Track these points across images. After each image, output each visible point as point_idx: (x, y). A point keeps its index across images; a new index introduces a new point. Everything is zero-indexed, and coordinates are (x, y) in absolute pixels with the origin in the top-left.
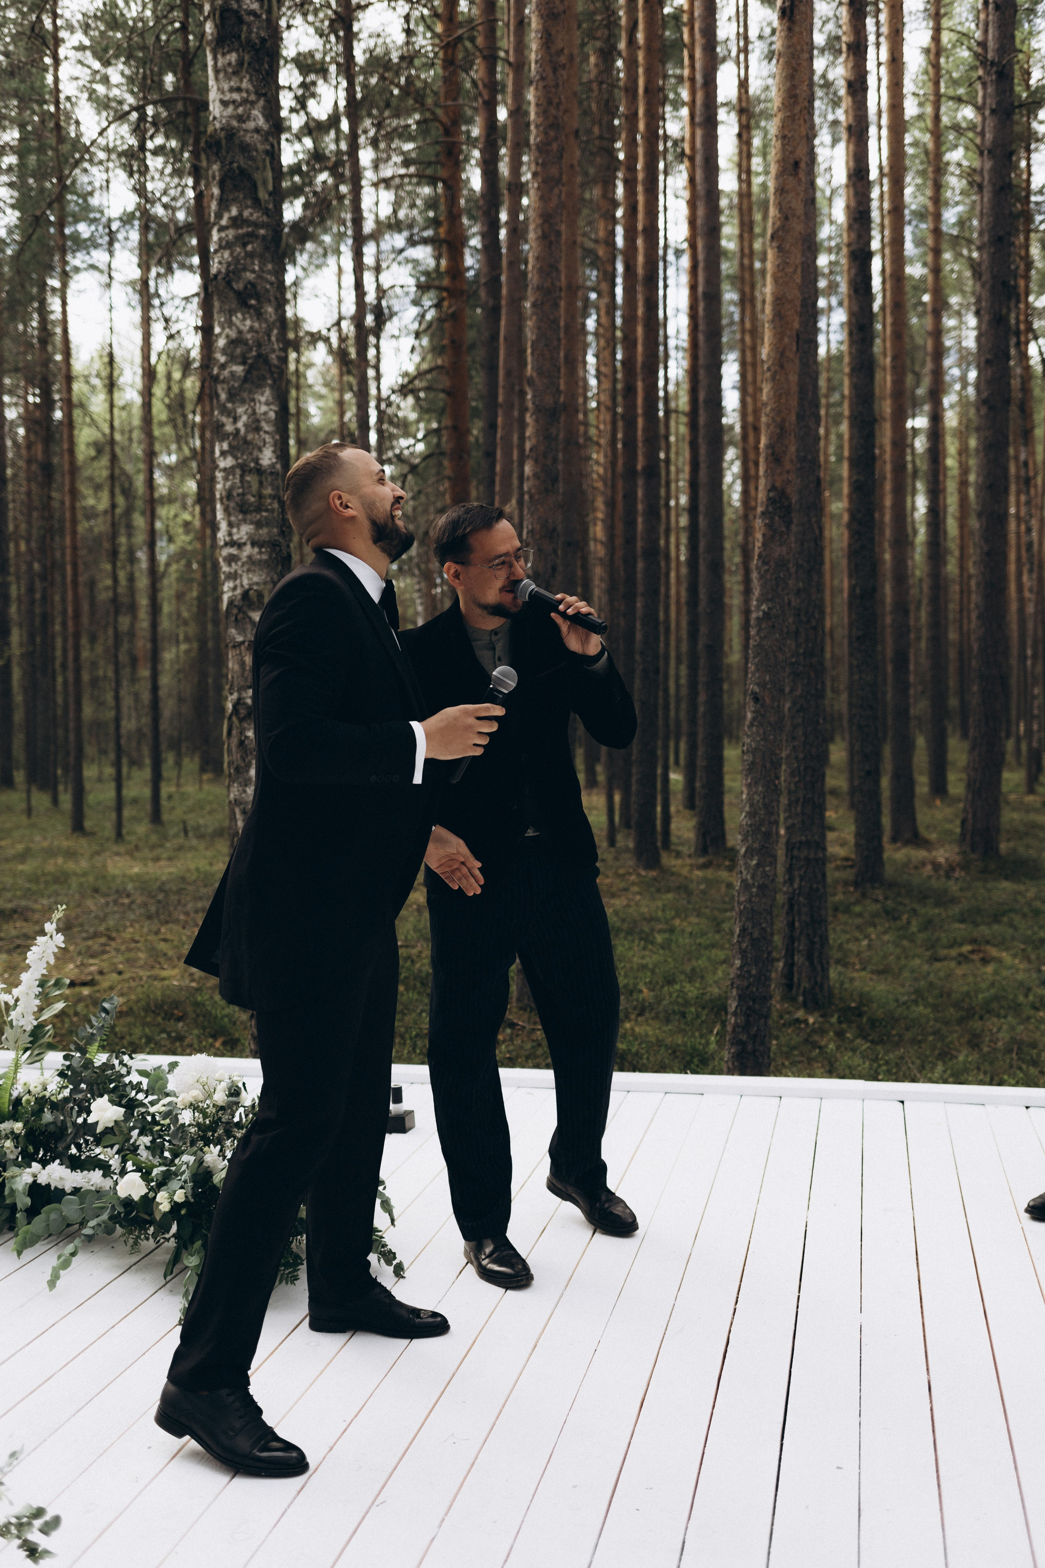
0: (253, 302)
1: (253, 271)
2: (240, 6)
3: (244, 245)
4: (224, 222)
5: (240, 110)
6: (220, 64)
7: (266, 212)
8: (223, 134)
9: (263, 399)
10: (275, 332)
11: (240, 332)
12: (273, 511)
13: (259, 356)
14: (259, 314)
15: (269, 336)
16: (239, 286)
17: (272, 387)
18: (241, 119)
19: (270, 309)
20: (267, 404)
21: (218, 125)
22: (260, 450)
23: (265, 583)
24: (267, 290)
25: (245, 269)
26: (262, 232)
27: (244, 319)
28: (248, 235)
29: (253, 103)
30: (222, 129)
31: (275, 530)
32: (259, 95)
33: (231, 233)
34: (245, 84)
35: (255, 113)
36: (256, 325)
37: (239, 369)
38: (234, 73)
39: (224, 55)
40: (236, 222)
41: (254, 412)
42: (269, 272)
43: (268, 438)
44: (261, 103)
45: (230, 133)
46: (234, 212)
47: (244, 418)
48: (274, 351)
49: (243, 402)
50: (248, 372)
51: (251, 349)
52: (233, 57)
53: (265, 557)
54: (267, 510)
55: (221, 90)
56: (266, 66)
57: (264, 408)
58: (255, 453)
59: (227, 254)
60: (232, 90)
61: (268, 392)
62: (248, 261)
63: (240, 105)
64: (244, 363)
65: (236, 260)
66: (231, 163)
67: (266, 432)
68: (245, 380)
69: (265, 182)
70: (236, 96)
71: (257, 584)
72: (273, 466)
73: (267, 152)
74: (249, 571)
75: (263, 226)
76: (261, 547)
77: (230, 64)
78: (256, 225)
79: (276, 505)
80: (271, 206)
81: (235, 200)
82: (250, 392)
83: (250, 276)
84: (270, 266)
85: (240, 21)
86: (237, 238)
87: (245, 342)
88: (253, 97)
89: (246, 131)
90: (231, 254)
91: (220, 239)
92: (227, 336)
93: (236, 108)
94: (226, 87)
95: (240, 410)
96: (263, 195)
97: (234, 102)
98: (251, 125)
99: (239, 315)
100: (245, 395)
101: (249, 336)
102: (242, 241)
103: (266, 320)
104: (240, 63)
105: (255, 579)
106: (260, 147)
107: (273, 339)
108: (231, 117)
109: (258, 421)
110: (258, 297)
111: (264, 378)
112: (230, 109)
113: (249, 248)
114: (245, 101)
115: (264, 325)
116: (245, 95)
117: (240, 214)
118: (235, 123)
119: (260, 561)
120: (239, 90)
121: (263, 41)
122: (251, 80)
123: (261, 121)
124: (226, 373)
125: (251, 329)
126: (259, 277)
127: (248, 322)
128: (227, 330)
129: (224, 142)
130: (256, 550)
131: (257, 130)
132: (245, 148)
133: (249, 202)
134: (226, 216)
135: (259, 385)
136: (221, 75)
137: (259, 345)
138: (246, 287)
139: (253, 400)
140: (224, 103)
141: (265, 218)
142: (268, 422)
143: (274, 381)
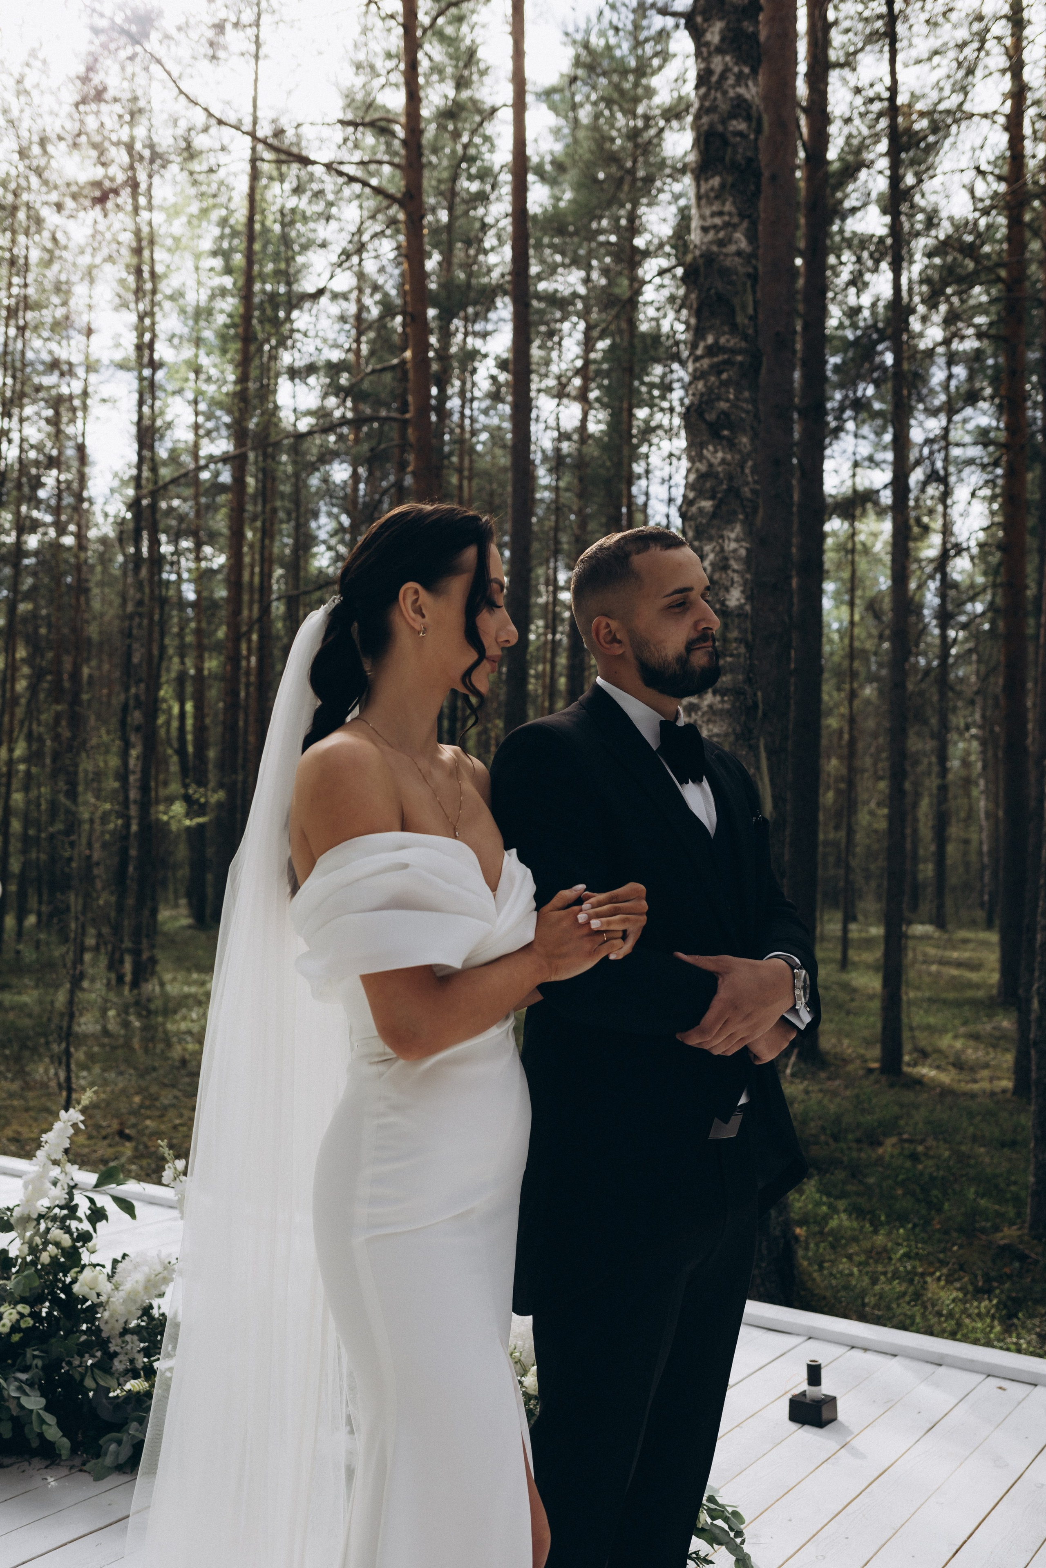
0: (726, 433)
1: (728, 400)
2: (726, 128)
3: (719, 373)
4: (699, 352)
5: (721, 234)
6: (703, 190)
7: (745, 337)
8: (701, 262)
9: (733, 535)
10: (750, 463)
11: (711, 465)
12: (738, 656)
13: (730, 489)
14: (731, 445)
15: (742, 468)
16: (711, 416)
17: (743, 523)
18: (721, 243)
19: (745, 440)
20: (737, 540)
21: (697, 253)
22: (727, 590)
23: (726, 735)
24: (742, 420)
25: (719, 399)
26: (739, 358)
27: (716, 451)
28: (724, 362)
29: (735, 227)
30: (701, 256)
31: (741, 677)
32: (742, 216)
33: (706, 363)
34: (728, 207)
35: (738, 235)
36: (729, 457)
37: (707, 504)
38: (717, 197)
39: (707, 180)
40: (711, 351)
41: (722, 550)
42: (746, 401)
43: (736, 577)
44: (745, 225)
45: (709, 258)
46: (710, 340)
47: (711, 556)
48: (747, 484)
49: (710, 539)
50: (717, 507)
51: (721, 483)
52: (716, 181)
53: (727, 706)
54: (731, 655)
55: (702, 217)
56: (752, 187)
57: (733, 545)
58: (721, 593)
59: (700, 385)
60: (713, 215)
61: (738, 528)
62: (723, 390)
63: (722, 229)
64: (712, 498)
65: (710, 389)
66: (709, 289)
67: (734, 571)
68: (714, 515)
69: (744, 307)
70: (718, 221)
71: (717, 735)
72: (741, 607)
73: (749, 275)
74: (709, 721)
75: (739, 352)
76: (723, 695)
77: (712, 189)
78: (733, 351)
79: (742, 650)
80: (750, 331)
81: (712, 327)
82: (720, 528)
83: (723, 405)
84: (746, 394)
85: (725, 142)
86: (712, 366)
87: (716, 476)
88: (736, 220)
89: (726, 255)
90: (705, 385)
91: (695, 370)
92: (697, 470)
93: (717, 232)
94: (707, 212)
95: (707, 548)
96: (740, 319)
97: (715, 227)
98: (732, 248)
99: (711, 448)
100: (713, 532)
101: (720, 469)
102: (717, 369)
103: (740, 451)
104: (723, 186)
105: (716, 730)
106: (741, 270)
107: (747, 471)
108: (711, 242)
109: (726, 559)
110: (731, 427)
111: (735, 513)
112: (711, 235)
113: (724, 376)
114: (727, 225)
115: (737, 457)
116: (726, 218)
117: (716, 342)
118: (715, 248)
119: (722, 710)
120: (720, 214)
121: (750, 160)
122: (734, 203)
123: (744, 244)
124: (694, 509)
125: (723, 461)
126: (734, 406)
127: (720, 455)
128: (698, 465)
129: (702, 270)
130: (718, 698)
131: (739, 253)
132: (725, 273)
133: (726, 328)
134: (702, 345)
135: (729, 521)
136: (703, 202)
137: (731, 477)
138: (718, 417)
139: (722, 537)
140: (705, 230)
141: (743, 344)
142: (738, 559)
143: (747, 516)
